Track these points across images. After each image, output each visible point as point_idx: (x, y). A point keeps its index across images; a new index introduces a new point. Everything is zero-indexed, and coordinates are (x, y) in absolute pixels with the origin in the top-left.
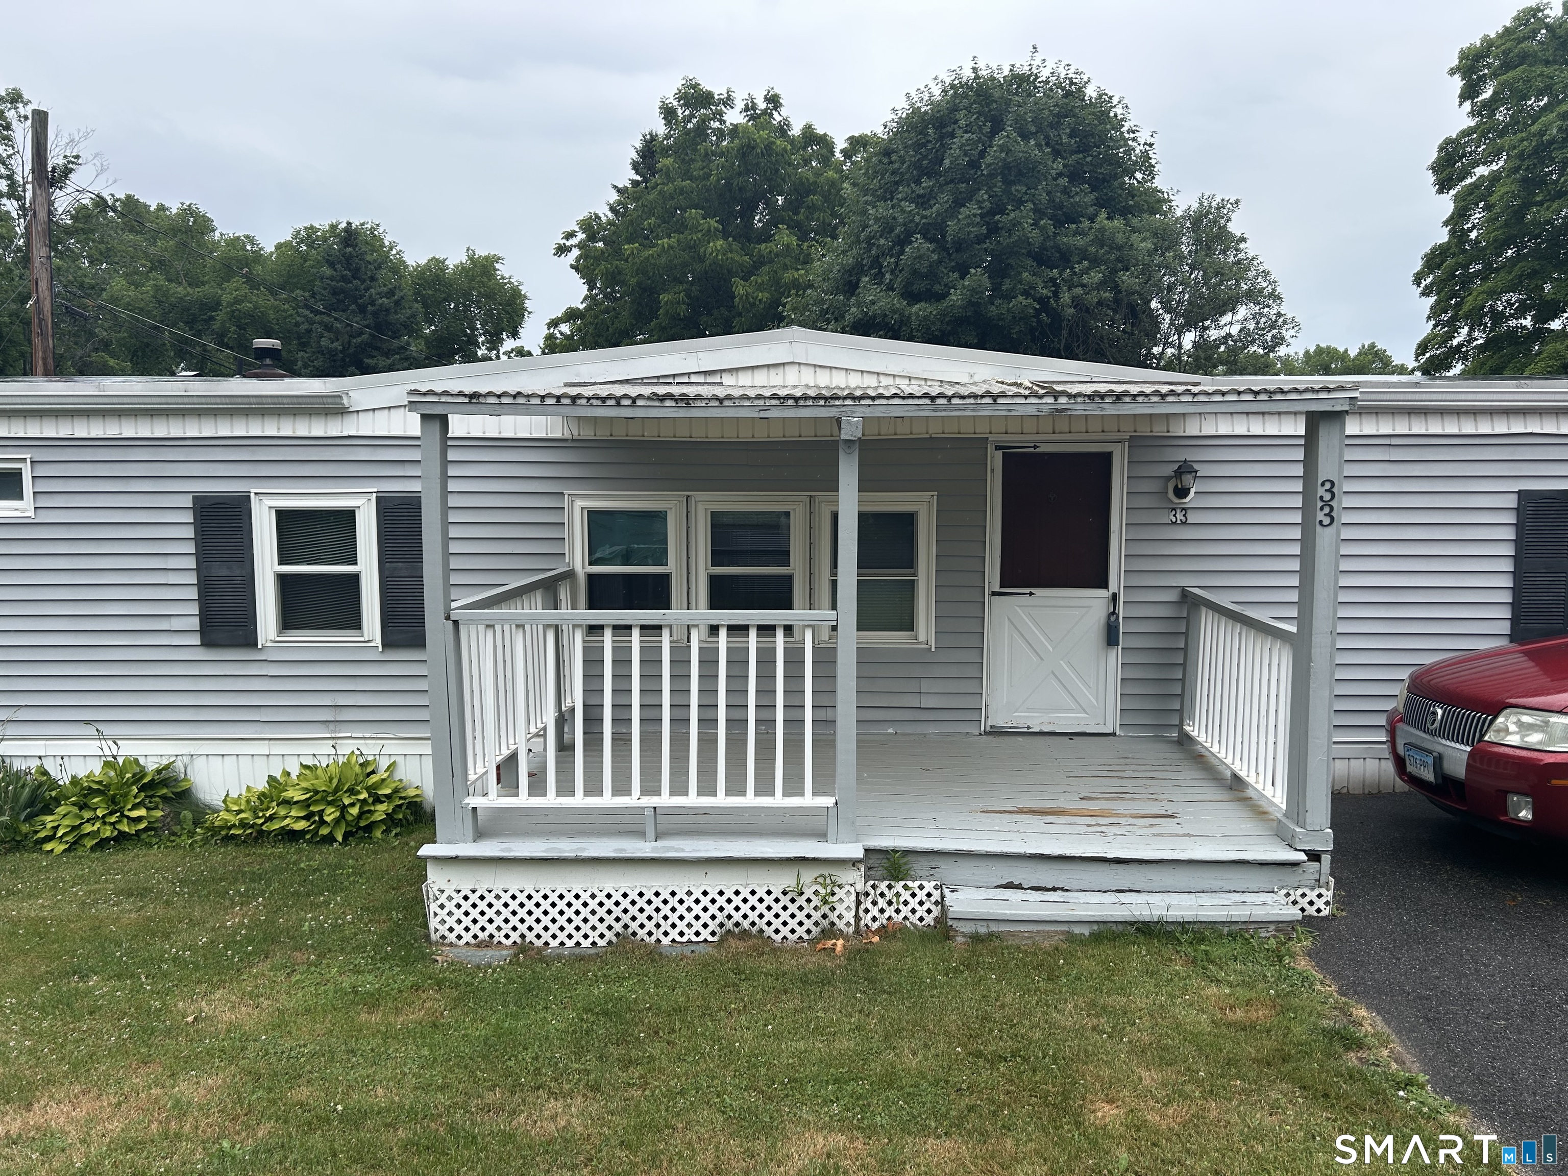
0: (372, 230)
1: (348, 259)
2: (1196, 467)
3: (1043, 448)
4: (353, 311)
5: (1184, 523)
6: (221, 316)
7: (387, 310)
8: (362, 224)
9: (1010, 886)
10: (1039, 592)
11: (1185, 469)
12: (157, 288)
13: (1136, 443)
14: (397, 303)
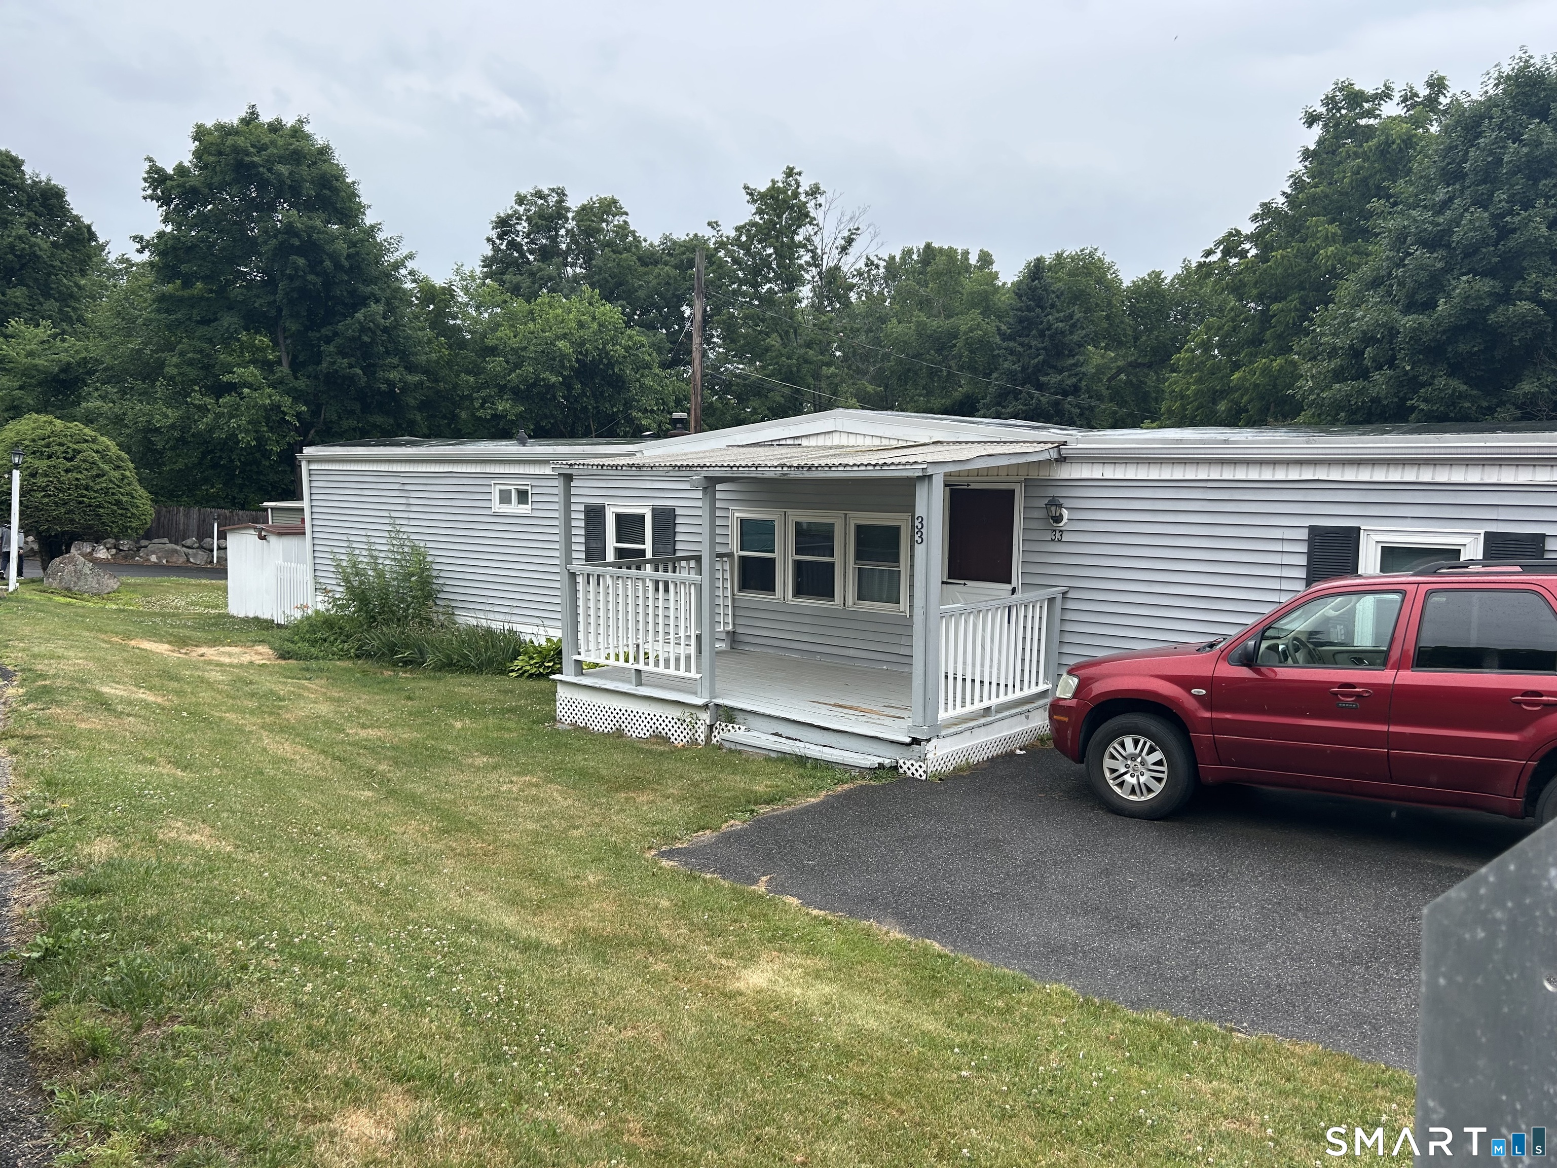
0: (1091, 255)
1: (1033, 290)
2: (1062, 501)
3: (973, 486)
4: (1034, 336)
5: (1059, 541)
6: (960, 343)
7: (1062, 332)
8: (1082, 251)
9: (776, 734)
10: (970, 583)
11: (1055, 503)
12: (919, 324)
13: (1029, 483)
14: (1074, 326)
